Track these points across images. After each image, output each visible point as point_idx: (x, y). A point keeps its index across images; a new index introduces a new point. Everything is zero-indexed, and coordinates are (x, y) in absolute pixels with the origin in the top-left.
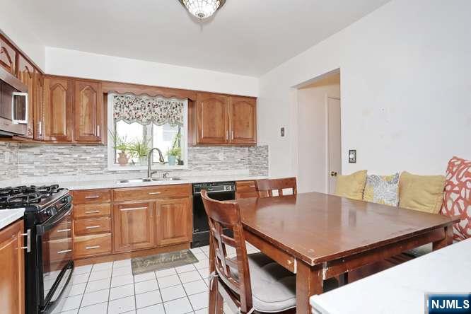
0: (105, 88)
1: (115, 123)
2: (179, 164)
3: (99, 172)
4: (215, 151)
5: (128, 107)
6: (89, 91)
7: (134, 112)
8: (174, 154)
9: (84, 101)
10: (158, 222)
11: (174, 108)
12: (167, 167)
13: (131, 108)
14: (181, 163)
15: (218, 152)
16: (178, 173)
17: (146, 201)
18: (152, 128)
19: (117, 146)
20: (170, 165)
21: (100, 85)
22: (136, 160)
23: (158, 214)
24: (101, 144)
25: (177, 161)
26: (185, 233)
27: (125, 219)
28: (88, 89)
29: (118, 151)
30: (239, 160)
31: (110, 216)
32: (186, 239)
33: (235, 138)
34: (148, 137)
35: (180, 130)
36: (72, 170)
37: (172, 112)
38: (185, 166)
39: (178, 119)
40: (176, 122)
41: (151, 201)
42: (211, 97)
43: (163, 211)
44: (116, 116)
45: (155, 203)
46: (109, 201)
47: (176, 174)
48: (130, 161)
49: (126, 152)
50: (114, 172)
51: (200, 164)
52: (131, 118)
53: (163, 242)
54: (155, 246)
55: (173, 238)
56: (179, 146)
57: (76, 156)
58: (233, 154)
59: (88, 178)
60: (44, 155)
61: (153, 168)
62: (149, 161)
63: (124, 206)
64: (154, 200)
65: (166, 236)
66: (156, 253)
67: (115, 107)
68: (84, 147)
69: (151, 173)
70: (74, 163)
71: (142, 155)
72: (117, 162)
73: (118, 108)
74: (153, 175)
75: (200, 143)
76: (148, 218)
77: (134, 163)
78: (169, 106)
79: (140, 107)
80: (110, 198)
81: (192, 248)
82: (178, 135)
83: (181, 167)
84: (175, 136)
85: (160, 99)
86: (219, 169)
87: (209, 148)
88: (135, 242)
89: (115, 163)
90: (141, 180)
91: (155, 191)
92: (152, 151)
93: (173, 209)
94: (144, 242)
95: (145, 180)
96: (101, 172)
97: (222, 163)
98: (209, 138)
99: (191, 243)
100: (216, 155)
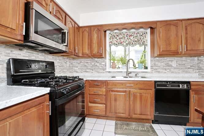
0: (104, 28)
1: (110, 47)
2: (145, 69)
3: (102, 72)
4: (169, 61)
5: (116, 38)
6: (97, 31)
7: (119, 40)
8: (142, 63)
9: (95, 36)
10: (131, 103)
11: (141, 36)
12: (137, 70)
13: (118, 38)
14: (146, 68)
15: (172, 61)
16: (144, 74)
17: (125, 89)
18: (129, 48)
19: (111, 58)
20: (139, 69)
21: (102, 27)
22: (120, 66)
23: (132, 98)
24: (103, 58)
25: (143, 67)
26: (149, 113)
27: (113, 98)
28: (97, 30)
29: (112, 61)
30: (190, 66)
31: (105, 95)
32: (149, 117)
33: (187, 50)
34: (127, 53)
35: (145, 48)
36: (91, 70)
37: (140, 38)
38: (149, 70)
39: (144, 42)
40: (143, 44)
41: (128, 90)
42: (168, 24)
43: (135, 96)
44: (110, 43)
45: (130, 91)
46: (105, 87)
47: (143, 75)
48: (117, 67)
49: (115, 62)
50: (109, 72)
51: (159, 69)
52: (118, 43)
53: (134, 116)
54: (129, 117)
55: (140, 114)
56: (145, 58)
57: (93, 64)
58: (184, 62)
59: (98, 74)
60: (81, 63)
61: (129, 70)
62: (127, 67)
63: (112, 91)
64: (129, 89)
65: (136, 113)
66: (130, 121)
67: (110, 39)
68: (96, 59)
69: (128, 73)
70: (92, 67)
71: (124, 63)
72: (111, 67)
73: (111, 39)
74: (129, 75)
75: (159, 55)
76: (125, 100)
77: (119, 68)
78: (138, 35)
79: (122, 37)
80: (106, 86)
81: (153, 123)
82: (144, 52)
83: (146, 70)
84: (143, 52)
85: (133, 30)
86: (173, 72)
87: (165, 58)
88: (118, 112)
89: (110, 67)
90: (123, 77)
91: (130, 84)
92: (129, 61)
93: (141, 97)
94: (122, 113)
95: (125, 77)
96: (103, 72)
97: (175, 68)
98: (166, 51)
99: (153, 120)
100: (170, 63)
